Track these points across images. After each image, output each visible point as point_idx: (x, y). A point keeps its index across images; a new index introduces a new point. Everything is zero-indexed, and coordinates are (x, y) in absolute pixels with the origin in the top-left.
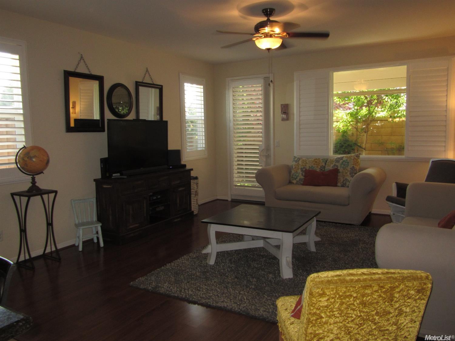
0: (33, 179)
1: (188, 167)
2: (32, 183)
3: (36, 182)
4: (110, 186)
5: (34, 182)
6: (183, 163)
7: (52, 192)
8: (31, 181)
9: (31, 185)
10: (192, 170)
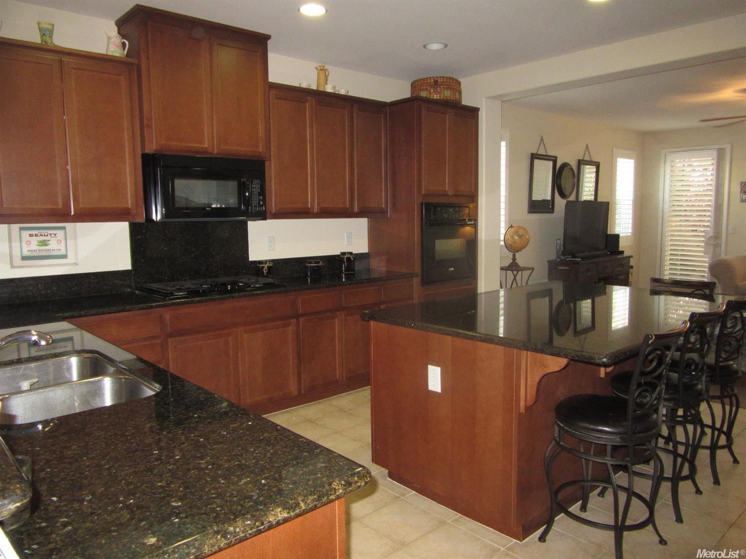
0: (514, 256)
1: (626, 254)
2: (512, 259)
3: (516, 259)
4: (568, 267)
5: (514, 259)
6: (621, 249)
7: (528, 269)
8: (512, 257)
9: (512, 261)
10: (631, 257)
